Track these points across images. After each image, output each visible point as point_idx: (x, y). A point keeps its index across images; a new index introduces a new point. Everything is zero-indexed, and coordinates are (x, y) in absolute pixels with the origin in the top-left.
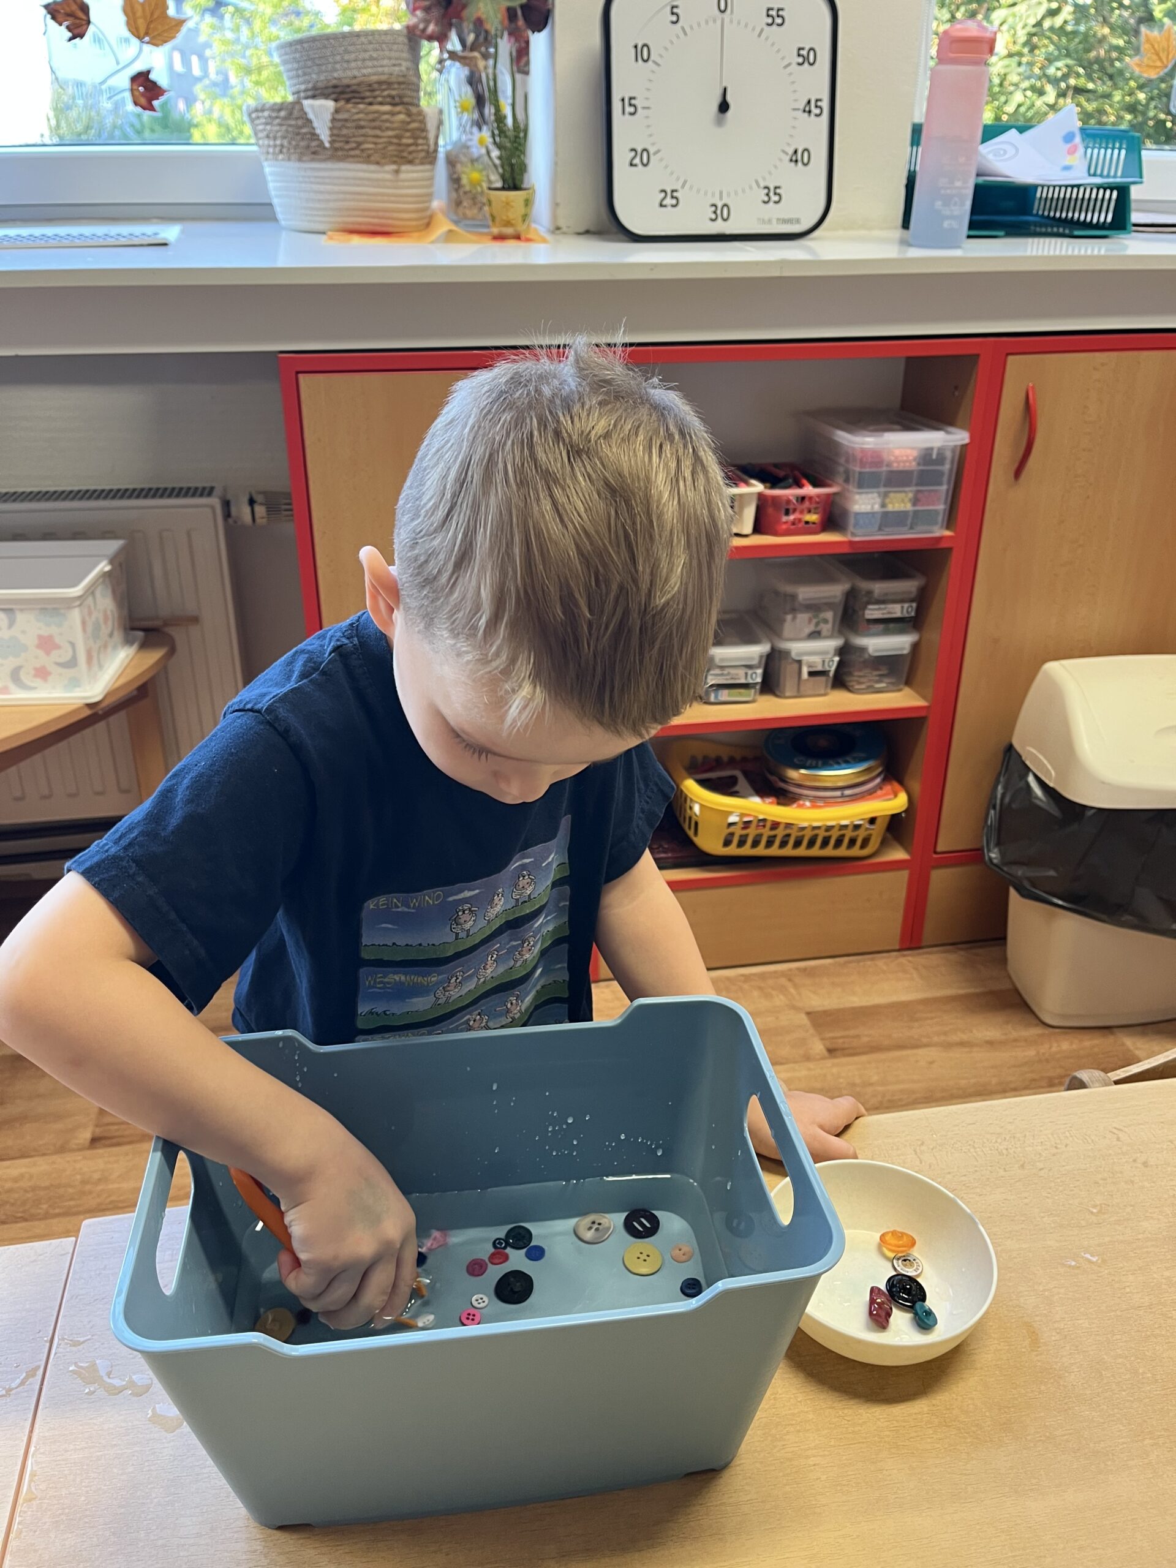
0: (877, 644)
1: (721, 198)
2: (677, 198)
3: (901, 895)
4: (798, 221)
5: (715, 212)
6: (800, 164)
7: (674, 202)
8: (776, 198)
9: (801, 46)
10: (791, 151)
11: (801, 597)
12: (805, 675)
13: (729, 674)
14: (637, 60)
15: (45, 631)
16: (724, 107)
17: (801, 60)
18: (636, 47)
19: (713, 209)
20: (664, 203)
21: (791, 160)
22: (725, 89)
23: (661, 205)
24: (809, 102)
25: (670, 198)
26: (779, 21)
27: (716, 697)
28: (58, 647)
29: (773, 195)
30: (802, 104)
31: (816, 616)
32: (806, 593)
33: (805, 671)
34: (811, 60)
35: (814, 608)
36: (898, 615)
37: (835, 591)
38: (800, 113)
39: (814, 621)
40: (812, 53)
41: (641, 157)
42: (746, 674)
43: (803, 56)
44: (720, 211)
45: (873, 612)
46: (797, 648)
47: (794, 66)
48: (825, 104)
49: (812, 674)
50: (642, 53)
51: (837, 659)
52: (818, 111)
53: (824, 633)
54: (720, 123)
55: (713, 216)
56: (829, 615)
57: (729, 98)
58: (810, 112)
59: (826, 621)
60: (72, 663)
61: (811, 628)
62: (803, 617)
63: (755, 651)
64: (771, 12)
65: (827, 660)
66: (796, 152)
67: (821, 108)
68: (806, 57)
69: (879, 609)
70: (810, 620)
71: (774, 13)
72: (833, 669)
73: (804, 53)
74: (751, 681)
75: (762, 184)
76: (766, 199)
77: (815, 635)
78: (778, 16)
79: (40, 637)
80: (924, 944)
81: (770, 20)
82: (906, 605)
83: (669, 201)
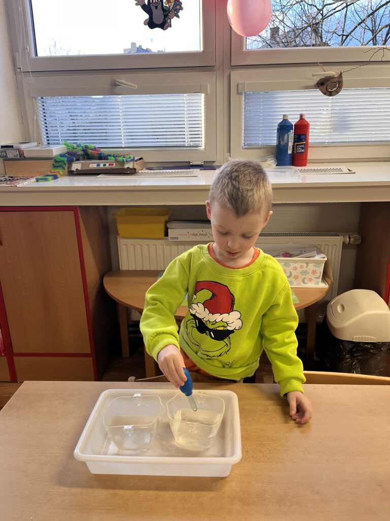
15: (315, 269)
28: (317, 273)
60: (318, 278)
79: (313, 270)
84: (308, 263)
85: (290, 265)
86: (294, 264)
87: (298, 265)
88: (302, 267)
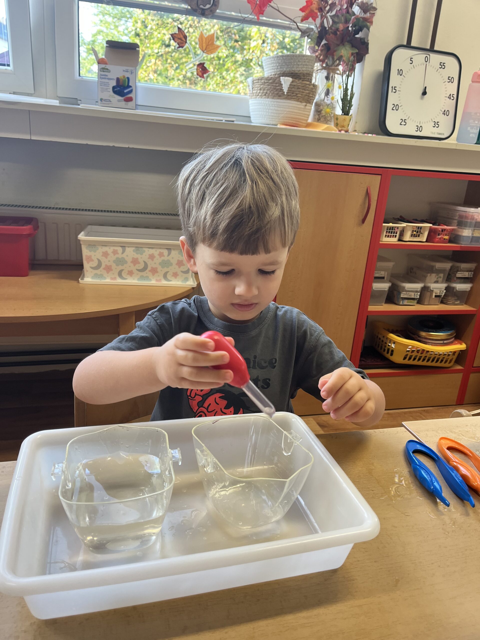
0: (460, 287)
1: (420, 124)
2: (406, 122)
3: (459, 383)
4: (443, 134)
5: (417, 128)
6: (446, 115)
7: (405, 123)
8: (437, 126)
9: (449, 76)
10: (443, 111)
11: (437, 267)
12: (434, 297)
13: (408, 294)
14: (398, 74)
15: (180, 258)
16: (424, 93)
17: (449, 81)
18: (398, 70)
19: (417, 127)
20: (402, 124)
21: (443, 114)
22: (426, 87)
23: (401, 124)
24: (450, 95)
25: (404, 122)
26: (443, 67)
27: (403, 303)
29: (436, 124)
30: (448, 96)
31: (437, 275)
32: (438, 265)
33: (434, 294)
34: (452, 81)
35: (439, 271)
36: (467, 276)
37: (447, 265)
38: (447, 98)
39: (437, 277)
40: (452, 79)
41: (396, 107)
42: (415, 294)
43: (450, 79)
44: (419, 128)
45: (459, 275)
46: (433, 286)
47: (447, 83)
48: (455, 96)
49: (436, 296)
50: (400, 72)
51: (445, 291)
52: (453, 98)
53: (439, 282)
54: (422, 98)
55: (417, 130)
56: (442, 275)
57: (427, 91)
58: (450, 98)
59: (440, 277)
60: (186, 272)
61: (436, 280)
62: (434, 275)
63: (418, 286)
64: (441, 64)
65: (441, 291)
66: (445, 111)
67: (454, 97)
68: (451, 80)
69: (461, 273)
70: (435, 277)
71: (442, 64)
72: (443, 294)
73: (450, 78)
74: (416, 297)
75: (433, 121)
76: (434, 126)
77: (436, 282)
78: (443, 65)
79: (178, 260)
80: (464, 403)
81: (441, 66)
82: (470, 273)
83: (403, 123)
84: (170, 249)
85: (144, 251)
86: (150, 250)
87: (156, 252)
88: (161, 255)
